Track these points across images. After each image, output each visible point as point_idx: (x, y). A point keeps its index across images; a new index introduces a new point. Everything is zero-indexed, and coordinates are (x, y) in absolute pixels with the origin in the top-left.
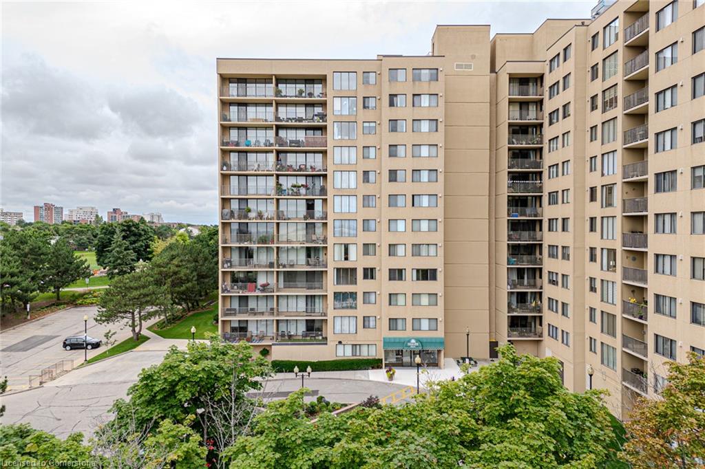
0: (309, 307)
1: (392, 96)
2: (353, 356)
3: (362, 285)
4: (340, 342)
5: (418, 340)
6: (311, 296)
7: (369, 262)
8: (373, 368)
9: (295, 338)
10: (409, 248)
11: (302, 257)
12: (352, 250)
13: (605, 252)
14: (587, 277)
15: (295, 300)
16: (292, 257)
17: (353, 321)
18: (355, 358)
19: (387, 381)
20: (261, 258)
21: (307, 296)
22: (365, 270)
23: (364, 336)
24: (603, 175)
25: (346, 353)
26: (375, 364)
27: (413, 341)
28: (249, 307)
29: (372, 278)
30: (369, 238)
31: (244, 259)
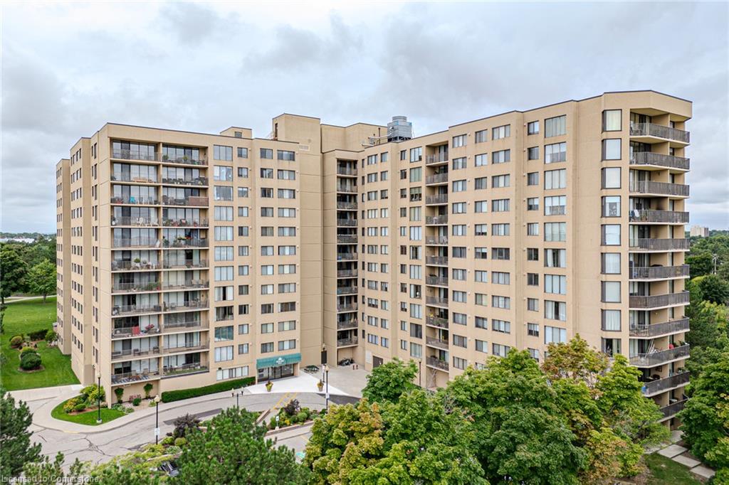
0: (188, 343)
1: (262, 170)
2: (230, 378)
3: (236, 320)
4: (220, 369)
5: (283, 358)
6: (190, 333)
7: (244, 300)
8: (249, 385)
9: (177, 370)
10: (276, 287)
11: (181, 300)
12: (229, 291)
13: (412, 287)
14: (399, 302)
15: (175, 339)
16: (173, 300)
17: (230, 350)
18: (232, 379)
19: (267, 392)
20: (143, 303)
21: (186, 334)
22: (240, 307)
23: (240, 360)
24: (410, 239)
25: (223, 377)
26: (250, 381)
27: (280, 359)
28: (133, 349)
29: (245, 313)
30: (243, 281)
31: (126, 306)
